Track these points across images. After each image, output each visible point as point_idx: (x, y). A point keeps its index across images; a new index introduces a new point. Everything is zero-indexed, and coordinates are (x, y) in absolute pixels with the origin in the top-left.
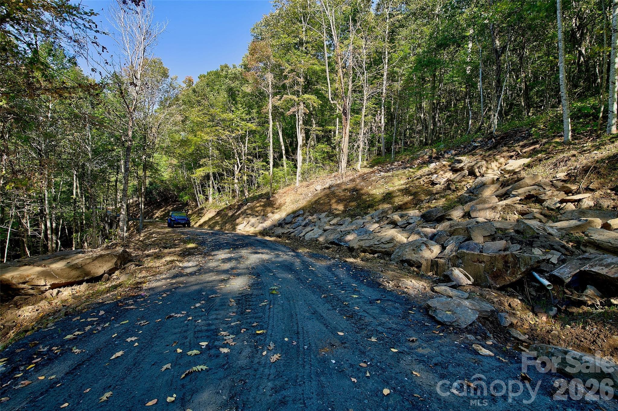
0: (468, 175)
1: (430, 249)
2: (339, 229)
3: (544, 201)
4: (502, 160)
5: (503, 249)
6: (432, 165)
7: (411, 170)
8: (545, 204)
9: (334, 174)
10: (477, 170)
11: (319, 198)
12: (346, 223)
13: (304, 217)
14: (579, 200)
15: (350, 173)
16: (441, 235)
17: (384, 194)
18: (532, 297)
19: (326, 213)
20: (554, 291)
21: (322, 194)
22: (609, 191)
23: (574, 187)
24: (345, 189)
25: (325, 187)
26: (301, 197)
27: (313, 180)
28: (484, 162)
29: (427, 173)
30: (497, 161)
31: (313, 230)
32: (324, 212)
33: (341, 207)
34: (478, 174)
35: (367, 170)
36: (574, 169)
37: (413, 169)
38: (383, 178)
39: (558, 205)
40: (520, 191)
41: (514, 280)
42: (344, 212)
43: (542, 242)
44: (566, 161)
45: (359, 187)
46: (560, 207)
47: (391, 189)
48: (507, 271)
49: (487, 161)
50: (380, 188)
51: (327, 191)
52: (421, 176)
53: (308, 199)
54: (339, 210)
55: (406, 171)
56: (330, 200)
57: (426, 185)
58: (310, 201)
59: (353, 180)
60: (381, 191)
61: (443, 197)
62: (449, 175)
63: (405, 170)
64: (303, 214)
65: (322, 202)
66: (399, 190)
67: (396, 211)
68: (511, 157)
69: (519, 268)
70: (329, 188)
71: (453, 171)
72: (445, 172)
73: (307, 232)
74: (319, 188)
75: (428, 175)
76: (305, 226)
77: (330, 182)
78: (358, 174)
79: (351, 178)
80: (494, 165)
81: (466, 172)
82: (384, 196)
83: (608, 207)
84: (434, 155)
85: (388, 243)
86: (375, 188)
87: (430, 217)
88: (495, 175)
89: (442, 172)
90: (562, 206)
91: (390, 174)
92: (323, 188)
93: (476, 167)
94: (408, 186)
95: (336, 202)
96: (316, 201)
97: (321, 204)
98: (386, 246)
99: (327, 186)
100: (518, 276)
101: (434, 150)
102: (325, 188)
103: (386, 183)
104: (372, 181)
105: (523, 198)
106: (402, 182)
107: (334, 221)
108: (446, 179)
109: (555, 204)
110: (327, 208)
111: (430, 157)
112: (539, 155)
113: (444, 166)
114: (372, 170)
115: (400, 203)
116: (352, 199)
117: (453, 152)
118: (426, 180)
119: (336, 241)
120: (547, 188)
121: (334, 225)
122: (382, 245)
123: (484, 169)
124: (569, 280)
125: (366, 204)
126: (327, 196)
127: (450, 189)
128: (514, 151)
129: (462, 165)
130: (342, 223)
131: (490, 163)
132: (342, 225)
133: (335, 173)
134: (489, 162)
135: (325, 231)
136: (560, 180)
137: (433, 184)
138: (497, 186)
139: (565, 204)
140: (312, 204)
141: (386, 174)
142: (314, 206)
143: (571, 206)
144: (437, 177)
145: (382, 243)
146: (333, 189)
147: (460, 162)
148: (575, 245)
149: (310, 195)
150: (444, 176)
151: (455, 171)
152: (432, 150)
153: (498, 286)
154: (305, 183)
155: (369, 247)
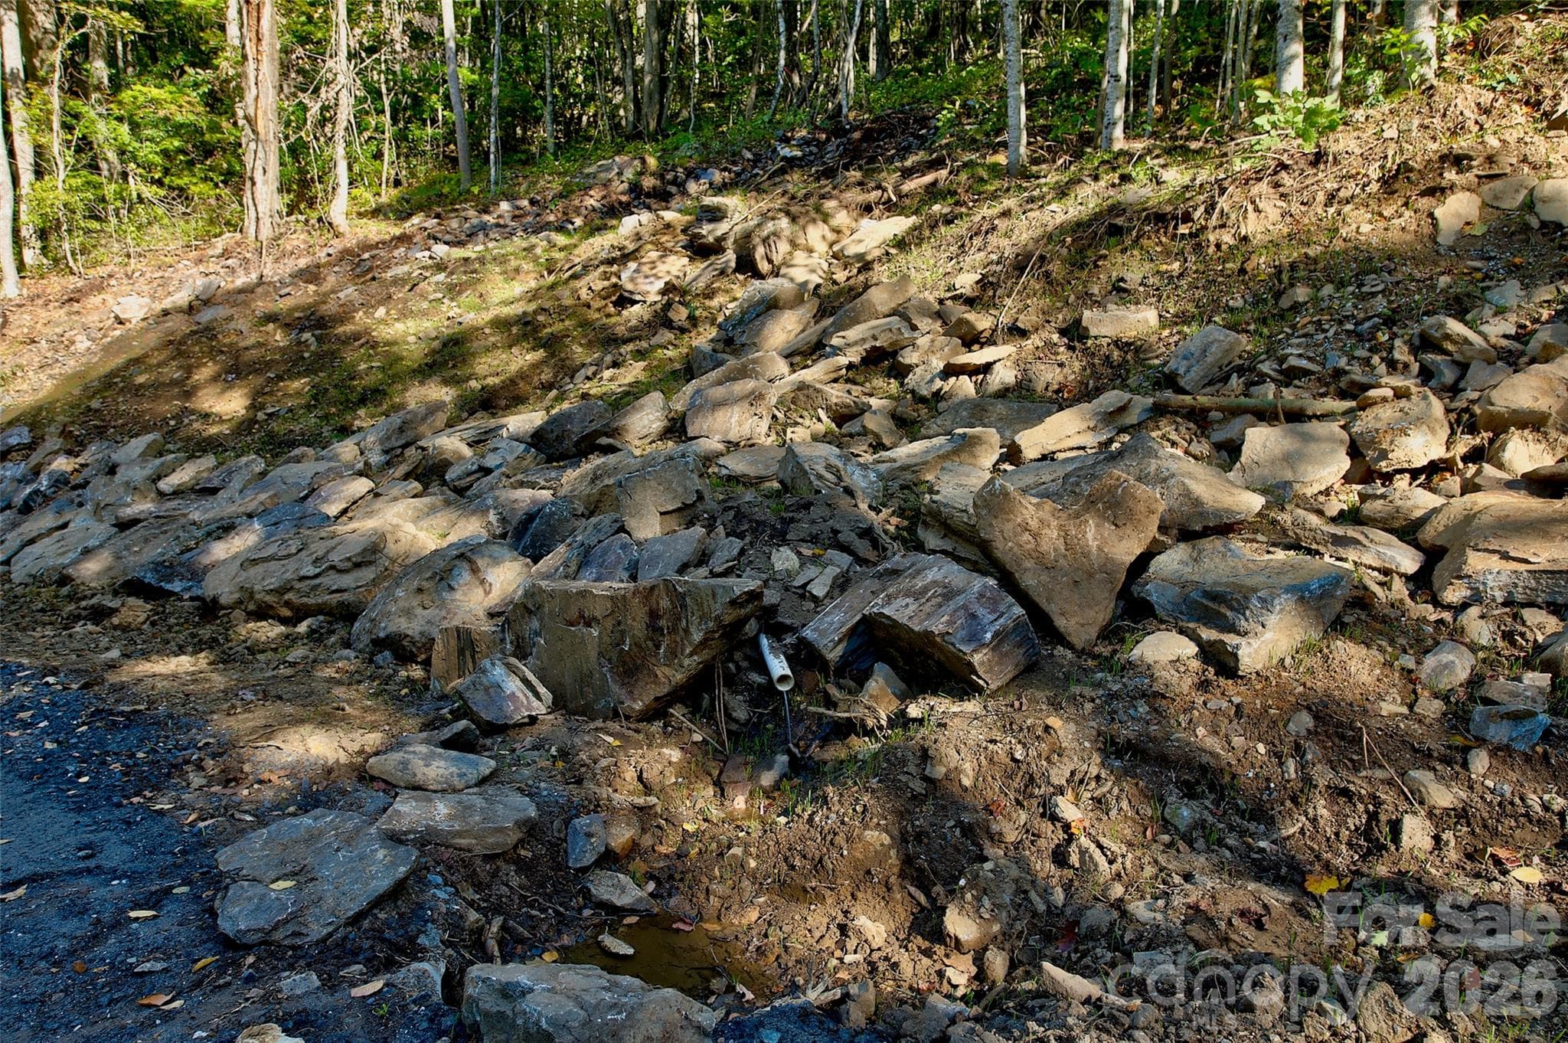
0: (735, 271)
1: (483, 582)
2: (199, 512)
3: (909, 368)
4: (842, 218)
5: (695, 559)
6: (629, 224)
7: (561, 240)
8: (911, 380)
9: (219, 244)
10: (760, 252)
11: (136, 361)
12: (236, 484)
13: (35, 458)
14: (987, 368)
15: (298, 239)
16: (552, 514)
17: (436, 344)
18: (734, 727)
19: (150, 437)
20: (801, 692)
21: (153, 338)
22: (1055, 337)
23: (983, 322)
24: (271, 318)
25: (167, 303)
26: (30, 357)
27: (102, 271)
28: (784, 222)
29: (604, 255)
30: (826, 218)
31: (65, 526)
32: (146, 429)
33: (232, 404)
34: (764, 267)
35: (378, 230)
36: (998, 263)
37: (568, 233)
38: (440, 267)
39: (938, 384)
40: (853, 333)
41: (679, 677)
42: (245, 426)
43: (813, 522)
44: (987, 233)
45: (330, 308)
46: (941, 389)
47: (471, 318)
48: (658, 647)
49: (794, 219)
50: (424, 313)
51: (180, 325)
52: (585, 267)
53: (71, 365)
54: (222, 421)
55: (539, 242)
56: (189, 370)
57: (597, 304)
58: (77, 375)
59: (311, 275)
60: (428, 326)
61: (640, 355)
62: (677, 266)
63: (533, 240)
64: (31, 447)
65: (141, 379)
66: (501, 324)
67: (472, 413)
68: (867, 209)
69: (687, 631)
70: (190, 309)
71: (696, 253)
72: (666, 252)
73: (32, 541)
74: (135, 307)
75: (610, 262)
76: (26, 509)
77: (200, 282)
78: (337, 245)
79: (302, 263)
80: (816, 234)
81: (730, 257)
82: (434, 352)
83: (1046, 389)
84: (648, 182)
85: (358, 565)
86: (404, 314)
87: (560, 439)
88: (813, 271)
89: (654, 255)
90: (946, 389)
91: (471, 251)
92: (158, 307)
93: (756, 240)
94: (532, 307)
95: (215, 379)
96: (113, 374)
97: (138, 391)
98: (346, 581)
99: (182, 298)
100: (686, 662)
101: (652, 162)
102: (166, 313)
103: (453, 291)
104: (396, 281)
105: (856, 359)
106: (517, 288)
107: (183, 476)
108: (660, 285)
109: (932, 381)
110: (168, 407)
111: (635, 189)
112: (936, 208)
113: (668, 226)
114: (397, 231)
115: (490, 381)
116: (294, 363)
117: (718, 176)
118: (599, 285)
119: (150, 578)
120: (924, 324)
121: (177, 493)
122: (327, 580)
123: (783, 247)
124: (839, 650)
125: (352, 389)
126: (178, 348)
127: (668, 324)
128: (879, 187)
129: (722, 228)
130: (216, 483)
131: (804, 228)
132: (214, 491)
133: (228, 238)
134: (802, 221)
135: (124, 526)
136: (961, 296)
137: (624, 301)
138: (806, 312)
139: (952, 380)
140: (90, 392)
141: (458, 253)
142: (95, 404)
143: (965, 386)
144: (637, 271)
145: (332, 567)
146: (206, 316)
147: (715, 215)
148: (906, 523)
149: (82, 344)
150: (661, 268)
151: (700, 250)
152: (643, 161)
153: (638, 706)
154: (56, 284)
155: (281, 591)
